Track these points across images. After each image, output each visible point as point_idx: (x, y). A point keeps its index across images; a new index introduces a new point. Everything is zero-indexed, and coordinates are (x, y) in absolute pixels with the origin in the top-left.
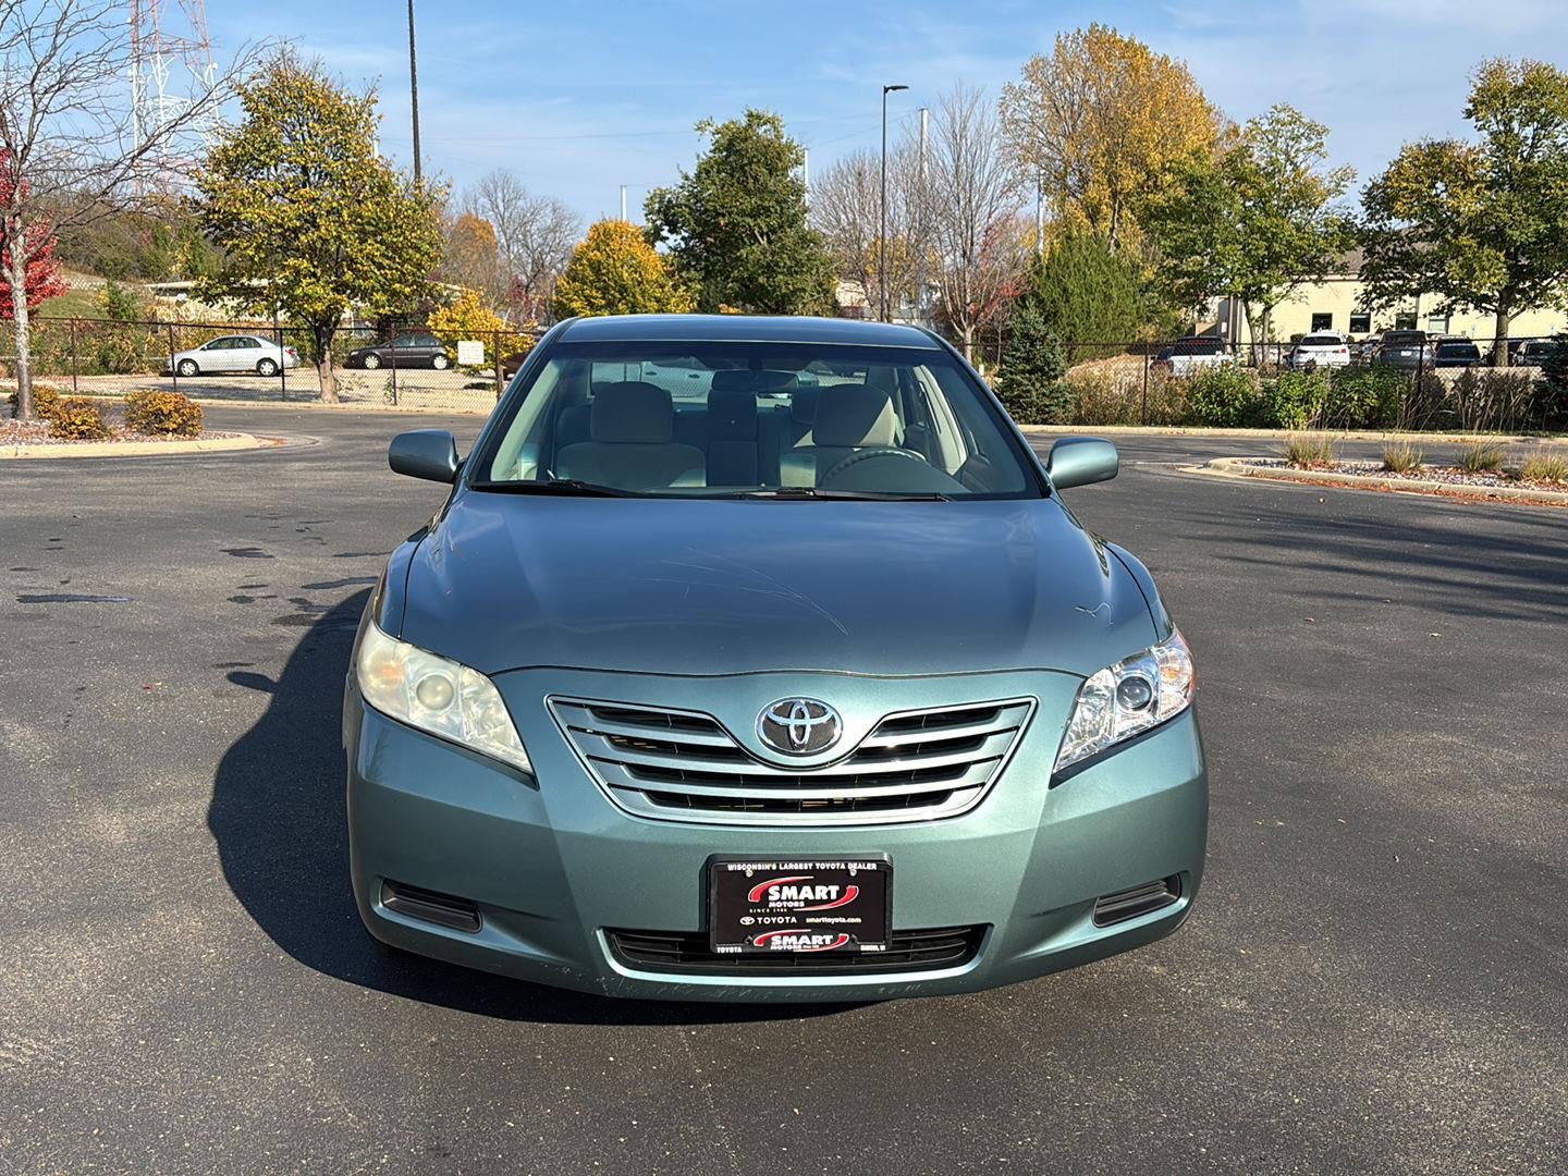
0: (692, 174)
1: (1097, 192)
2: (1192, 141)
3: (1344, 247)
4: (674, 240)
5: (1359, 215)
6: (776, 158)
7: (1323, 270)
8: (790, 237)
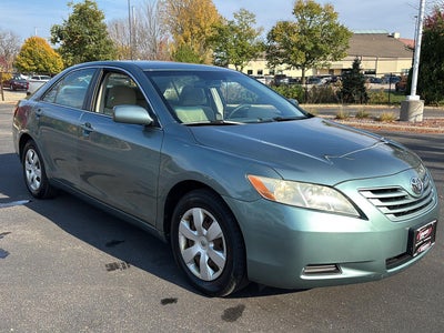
0: (67, 19)
1: (187, 33)
4: (62, 42)
5: (266, 40)
6: (96, 16)
8: (102, 42)
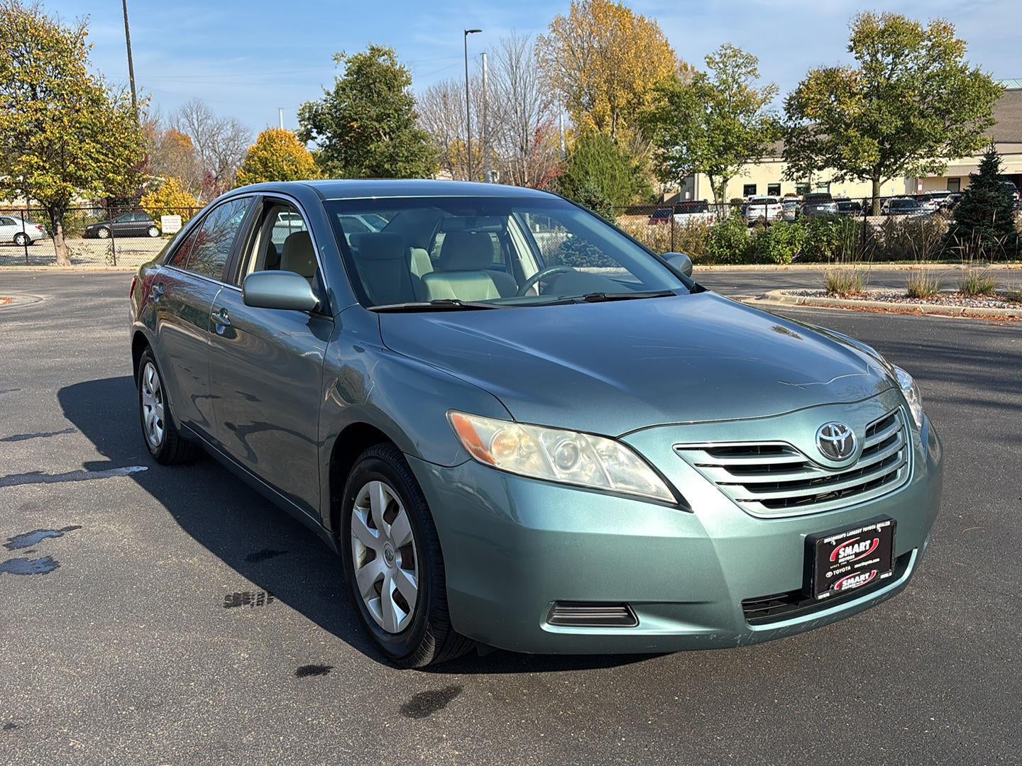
0: (332, 90)
1: (602, 106)
2: (663, 73)
3: (774, 138)
4: (321, 139)
5: (782, 115)
6: (393, 79)
7: (760, 154)
8: (405, 135)
